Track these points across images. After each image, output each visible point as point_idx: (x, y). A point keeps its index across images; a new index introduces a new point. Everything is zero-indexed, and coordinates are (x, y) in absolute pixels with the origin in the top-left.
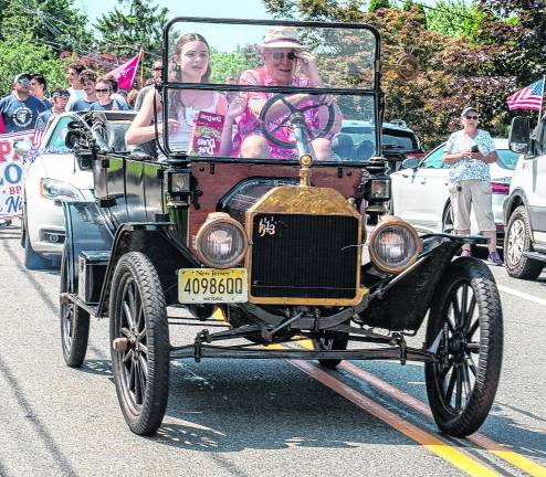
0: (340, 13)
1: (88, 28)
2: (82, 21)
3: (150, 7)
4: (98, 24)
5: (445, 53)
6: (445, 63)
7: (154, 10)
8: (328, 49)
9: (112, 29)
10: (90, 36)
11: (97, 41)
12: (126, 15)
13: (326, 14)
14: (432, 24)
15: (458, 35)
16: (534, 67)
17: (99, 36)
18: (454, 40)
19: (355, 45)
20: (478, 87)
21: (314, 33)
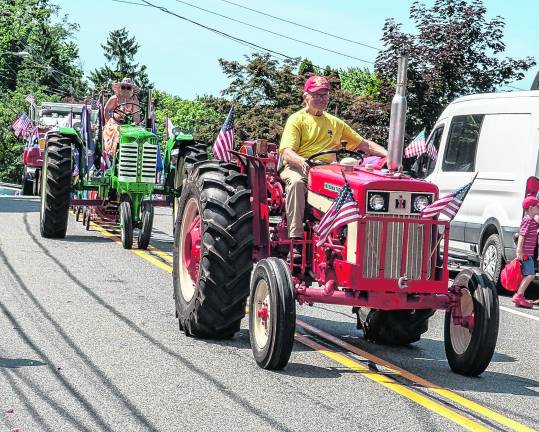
0: (277, 74)
1: (84, 79)
2: (79, 74)
3: (133, 64)
4: (91, 76)
5: (354, 106)
6: (354, 114)
7: (135, 67)
8: (268, 102)
9: (102, 80)
10: (85, 85)
11: (91, 90)
12: (113, 70)
13: (267, 76)
14: (344, 85)
15: (363, 94)
16: (415, 120)
17: (92, 85)
18: (359, 98)
19: (288, 100)
20: (377, 133)
21: (258, 90)
